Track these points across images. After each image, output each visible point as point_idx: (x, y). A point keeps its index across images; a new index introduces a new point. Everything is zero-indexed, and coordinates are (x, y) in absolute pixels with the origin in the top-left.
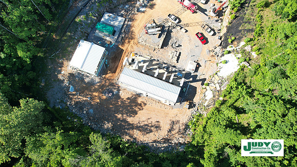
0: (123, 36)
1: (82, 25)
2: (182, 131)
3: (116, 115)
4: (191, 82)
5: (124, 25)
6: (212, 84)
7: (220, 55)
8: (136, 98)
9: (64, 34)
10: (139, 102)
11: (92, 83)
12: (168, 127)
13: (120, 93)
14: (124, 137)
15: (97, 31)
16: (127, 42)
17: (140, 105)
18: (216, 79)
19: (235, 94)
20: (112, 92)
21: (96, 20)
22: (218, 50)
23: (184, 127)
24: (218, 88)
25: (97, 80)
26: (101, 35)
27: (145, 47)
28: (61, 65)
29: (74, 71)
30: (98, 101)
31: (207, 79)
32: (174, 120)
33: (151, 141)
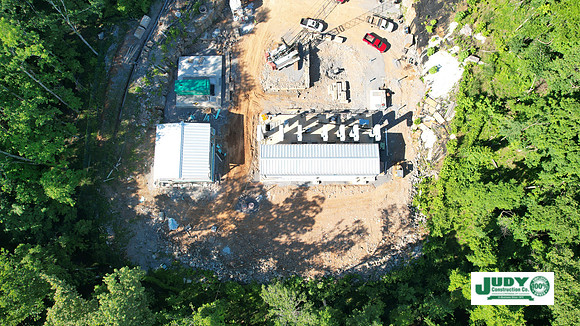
0: (232, 89)
1: (145, 96)
2: (407, 221)
3: (277, 239)
4: (388, 127)
5: (224, 69)
6: (428, 117)
7: (419, 61)
8: (300, 195)
9: (118, 127)
10: (310, 199)
11: (207, 199)
12: (380, 223)
13: (269, 197)
14: (306, 273)
15: (178, 99)
16: (242, 99)
17: (314, 203)
18: (432, 106)
19: (474, 119)
20: (253, 200)
21: (168, 79)
22: (413, 52)
23: (407, 213)
24: (442, 121)
25: (216, 188)
26: (189, 102)
27: (280, 95)
28: (134, 186)
29: (164, 190)
30: (233, 226)
31: (414, 110)
32: (385, 207)
33: (358, 262)
